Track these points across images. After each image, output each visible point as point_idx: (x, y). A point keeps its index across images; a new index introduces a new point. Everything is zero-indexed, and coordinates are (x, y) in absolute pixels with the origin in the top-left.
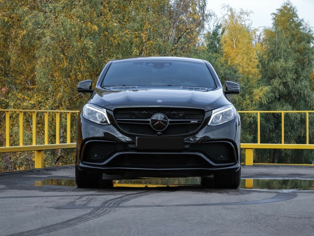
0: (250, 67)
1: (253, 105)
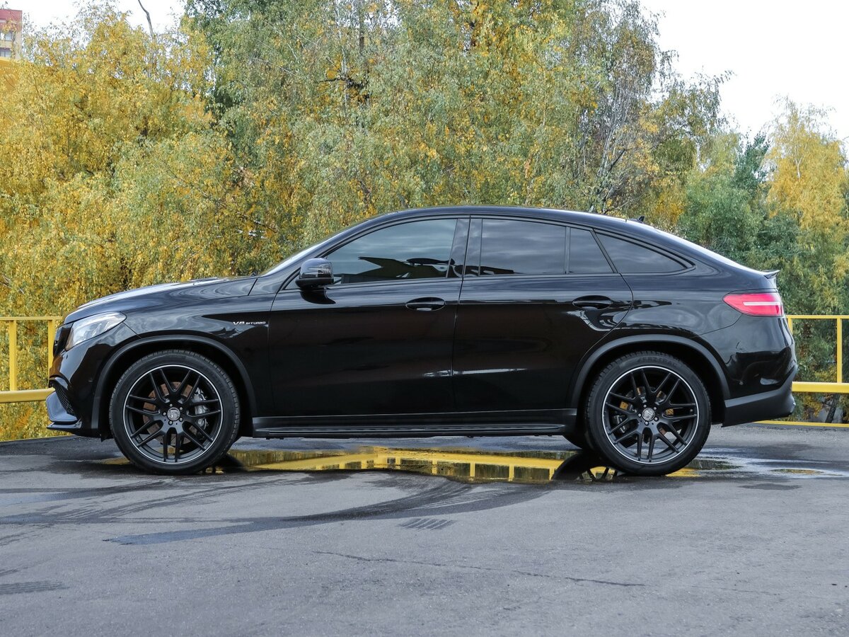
0: (827, 214)
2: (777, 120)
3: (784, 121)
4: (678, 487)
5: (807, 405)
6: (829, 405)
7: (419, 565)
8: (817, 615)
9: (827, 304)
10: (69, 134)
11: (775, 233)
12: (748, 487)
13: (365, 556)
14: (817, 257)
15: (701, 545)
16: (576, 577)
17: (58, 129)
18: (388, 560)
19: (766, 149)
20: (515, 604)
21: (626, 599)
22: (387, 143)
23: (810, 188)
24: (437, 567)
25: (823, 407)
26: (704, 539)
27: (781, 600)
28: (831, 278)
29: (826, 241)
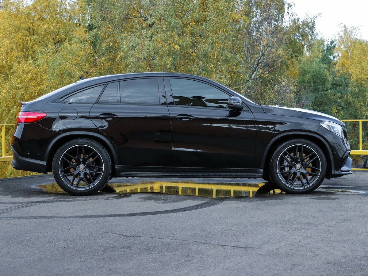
0: (363, 74)
1: (365, 106)
2: (339, 34)
3: (342, 34)
4: (282, 199)
5: (355, 159)
6: (364, 159)
7: (151, 239)
8: (333, 263)
9: (363, 114)
10: (23, 43)
11: (340, 83)
12: (314, 199)
13: (128, 234)
14: (358, 94)
15: (286, 227)
16: (223, 244)
17: (19, 41)
18: (138, 236)
19: (335, 46)
20: (190, 258)
21: (244, 255)
22: (160, 45)
23: (355, 63)
24: (160, 239)
25: (362, 159)
26: (288, 224)
27: (317, 255)
28: (365, 103)
29: (362, 86)
